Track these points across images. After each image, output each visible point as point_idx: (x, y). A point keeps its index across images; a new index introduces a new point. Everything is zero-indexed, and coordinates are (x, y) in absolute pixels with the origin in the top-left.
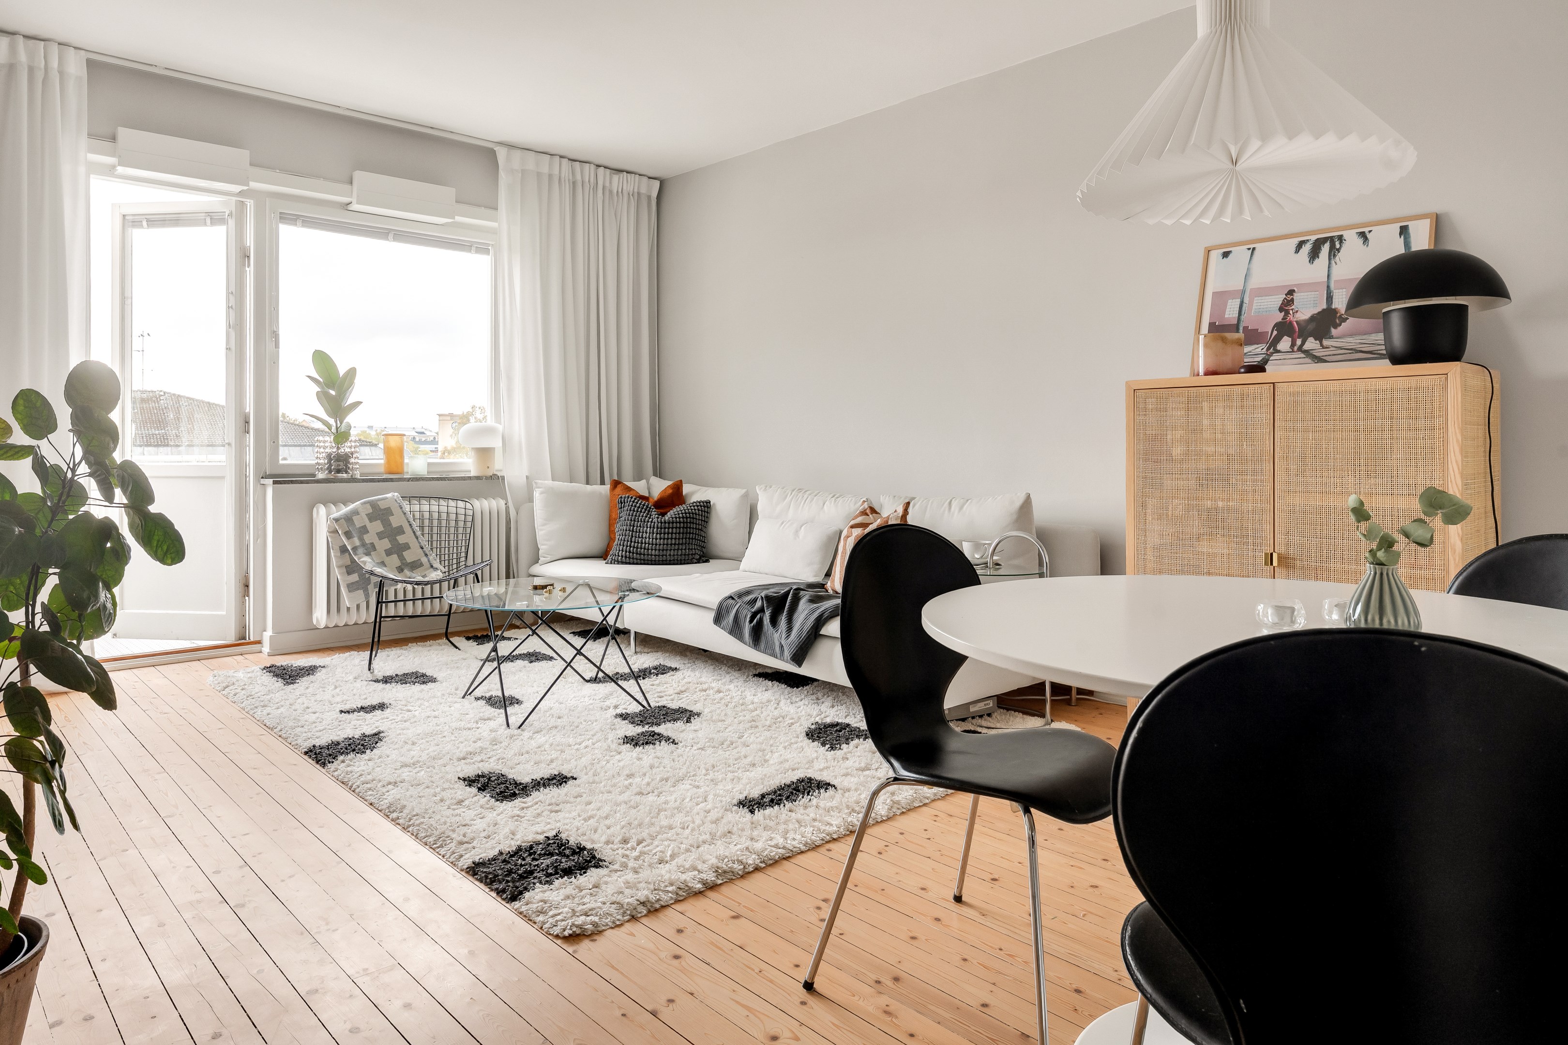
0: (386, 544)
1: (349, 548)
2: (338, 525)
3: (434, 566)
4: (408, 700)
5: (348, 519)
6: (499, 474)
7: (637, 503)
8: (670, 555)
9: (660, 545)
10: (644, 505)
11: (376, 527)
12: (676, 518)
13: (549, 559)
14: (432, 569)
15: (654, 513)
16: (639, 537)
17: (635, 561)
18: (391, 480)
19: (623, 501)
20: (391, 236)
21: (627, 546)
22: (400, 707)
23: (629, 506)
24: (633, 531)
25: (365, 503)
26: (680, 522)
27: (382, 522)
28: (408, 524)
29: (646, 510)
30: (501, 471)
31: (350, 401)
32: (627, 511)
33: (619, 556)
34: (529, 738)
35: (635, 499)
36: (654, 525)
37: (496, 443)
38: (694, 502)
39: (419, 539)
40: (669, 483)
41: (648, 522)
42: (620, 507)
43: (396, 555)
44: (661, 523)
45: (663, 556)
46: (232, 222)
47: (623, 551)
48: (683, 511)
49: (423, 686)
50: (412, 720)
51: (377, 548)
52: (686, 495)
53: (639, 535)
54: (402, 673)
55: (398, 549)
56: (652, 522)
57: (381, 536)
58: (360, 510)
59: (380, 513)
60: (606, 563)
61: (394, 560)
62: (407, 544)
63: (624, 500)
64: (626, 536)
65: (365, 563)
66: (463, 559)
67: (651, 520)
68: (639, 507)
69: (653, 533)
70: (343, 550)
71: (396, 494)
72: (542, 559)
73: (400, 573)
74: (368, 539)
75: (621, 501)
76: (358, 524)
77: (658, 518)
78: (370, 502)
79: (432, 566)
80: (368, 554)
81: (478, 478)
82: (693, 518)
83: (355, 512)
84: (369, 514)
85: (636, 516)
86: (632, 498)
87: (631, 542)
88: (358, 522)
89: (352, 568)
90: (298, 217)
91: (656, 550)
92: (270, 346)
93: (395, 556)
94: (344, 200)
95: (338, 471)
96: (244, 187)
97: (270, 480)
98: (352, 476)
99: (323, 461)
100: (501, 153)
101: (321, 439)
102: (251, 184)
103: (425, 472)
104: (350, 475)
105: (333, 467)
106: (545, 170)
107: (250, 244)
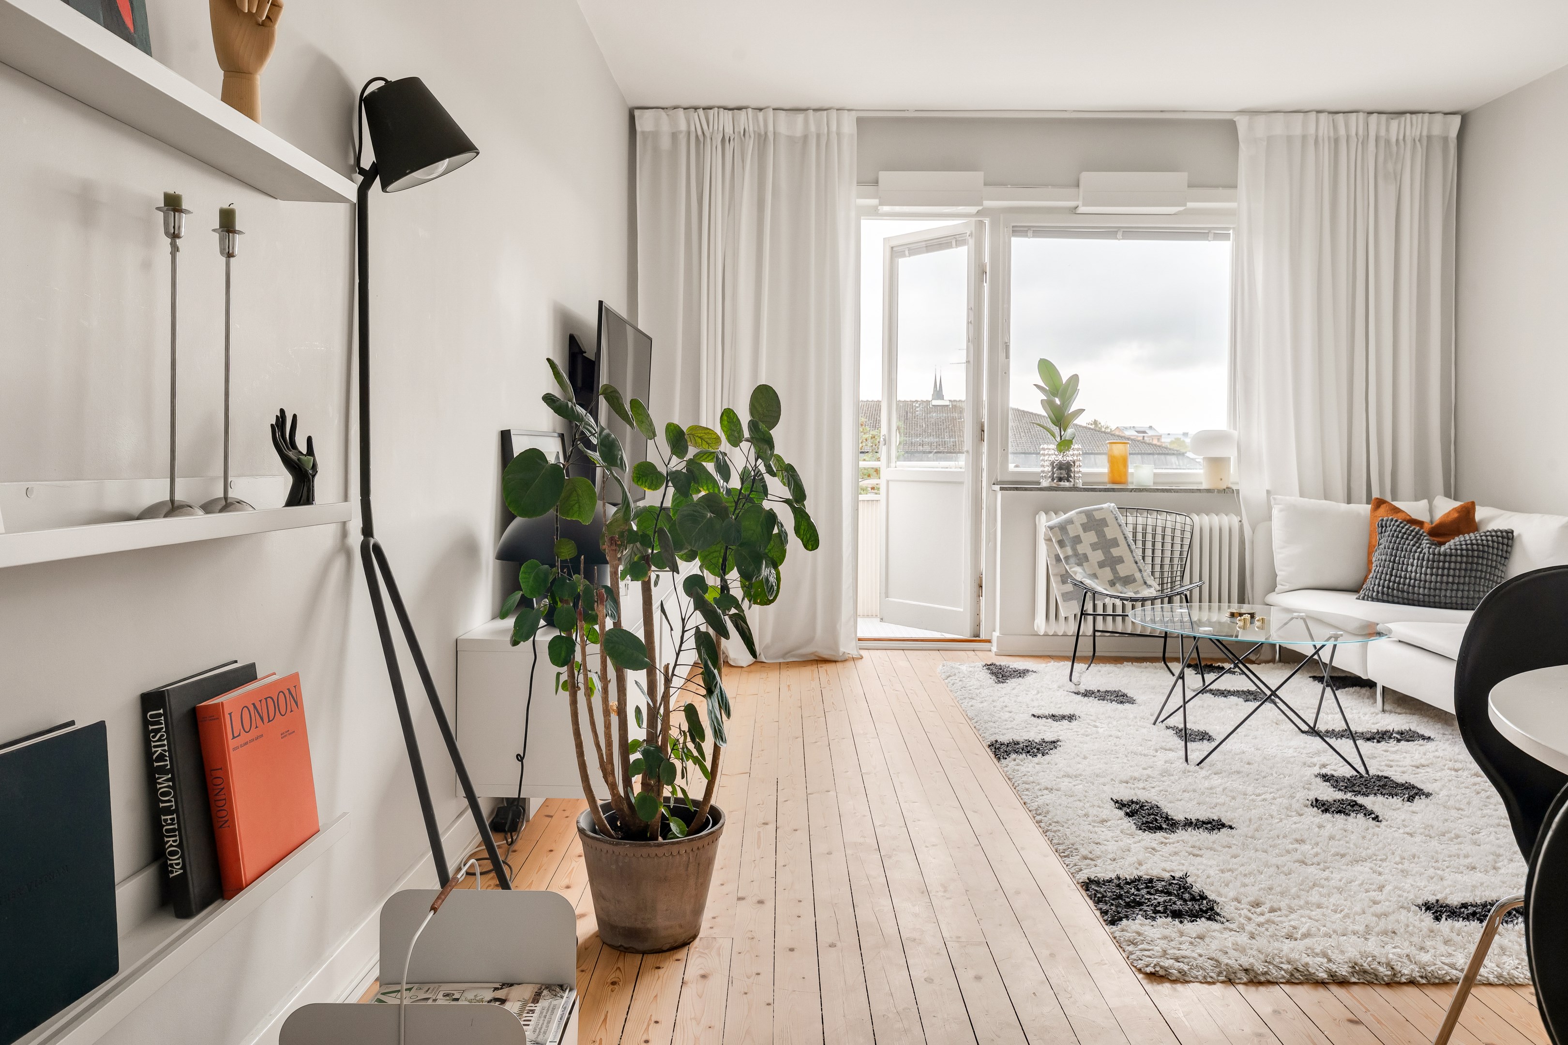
0: (1099, 555)
1: (1062, 557)
2: (1053, 533)
3: (1149, 582)
4: (1099, 716)
5: (1062, 528)
6: (1234, 487)
7: (1403, 528)
8: (1445, 596)
9: (1431, 582)
10: (1412, 531)
11: (1090, 537)
12: (1456, 549)
13: (1287, 588)
14: (1145, 586)
15: (1425, 543)
16: (1402, 570)
17: (1396, 600)
18: (1113, 490)
19: (1384, 525)
20: (1120, 235)
21: (1385, 580)
22: (1088, 721)
23: (1391, 531)
24: (1394, 562)
25: (1080, 512)
26: (1462, 556)
27: (1096, 533)
28: (1122, 537)
29: (1414, 537)
30: (1237, 483)
31: (1073, 408)
32: (1389, 536)
33: (1373, 591)
34: (1203, 777)
35: (1401, 523)
36: (1424, 556)
37: (1231, 453)
38: (1488, 531)
39: (1134, 553)
40: (1457, 504)
41: (1416, 552)
42: (1380, 531)
43: (1109, 568)
44: (1434, 554)
45: (1434, 596)
46: (971, 242)
47: (1379, 585)
48: (1469, 542)
49: (1119, 705)
50: (1094, 736)
51: (1089, 559)
52: (1481, 521)
53: (1402, 567)
54: (1104, 690)
55: (1112, 562)
56: (1421, 552)
57: (1094, 546)
58: (1075, 519)
59: (1094, 524)
60: (1357, 599)
61: (1107, 573)
62: (1121, 557)
63: (1386, 524)
64: (1384, 567)
65: (1075, 573)
66: (1178, 578)
67: (1419, 550)
68: (1405, 533)
69: (1422, 567)
70: (1058, 559)
71: (1113, 504)
72: (1279, 588)
73: (1111, 586)
74: (1081, 549)
75: (1382, 524)
76: (1072, 534)
77: (1430, 548)
78: (1085, 512)
79: (1145, 583)
80: (1080, 564)
81: (1208, 491)
82: (1484, 551)
83: (1070, 521)
84: (1083, 524)
85: (1399, 543)
86: (1396, 521)
87: (1391, 575)
88: (1072, 531)
89: (1065, 578)
90: (1029, 227)
91: (1425, 588)
92: (1002, 355)
93: (1108, 569)
94: (1072, 204)
95: (1060, 479)
96: (980, 208)
97: (999, 486)
98: (1074, 485)
99: (1046, 469)
100: (1242, 123)
101: (1045, 446)
102: (987, 203)
103: (1152, 484)
104: (1072, 484)
105: (1055, 475)
106: (1298, 131)
107: (987, 260)
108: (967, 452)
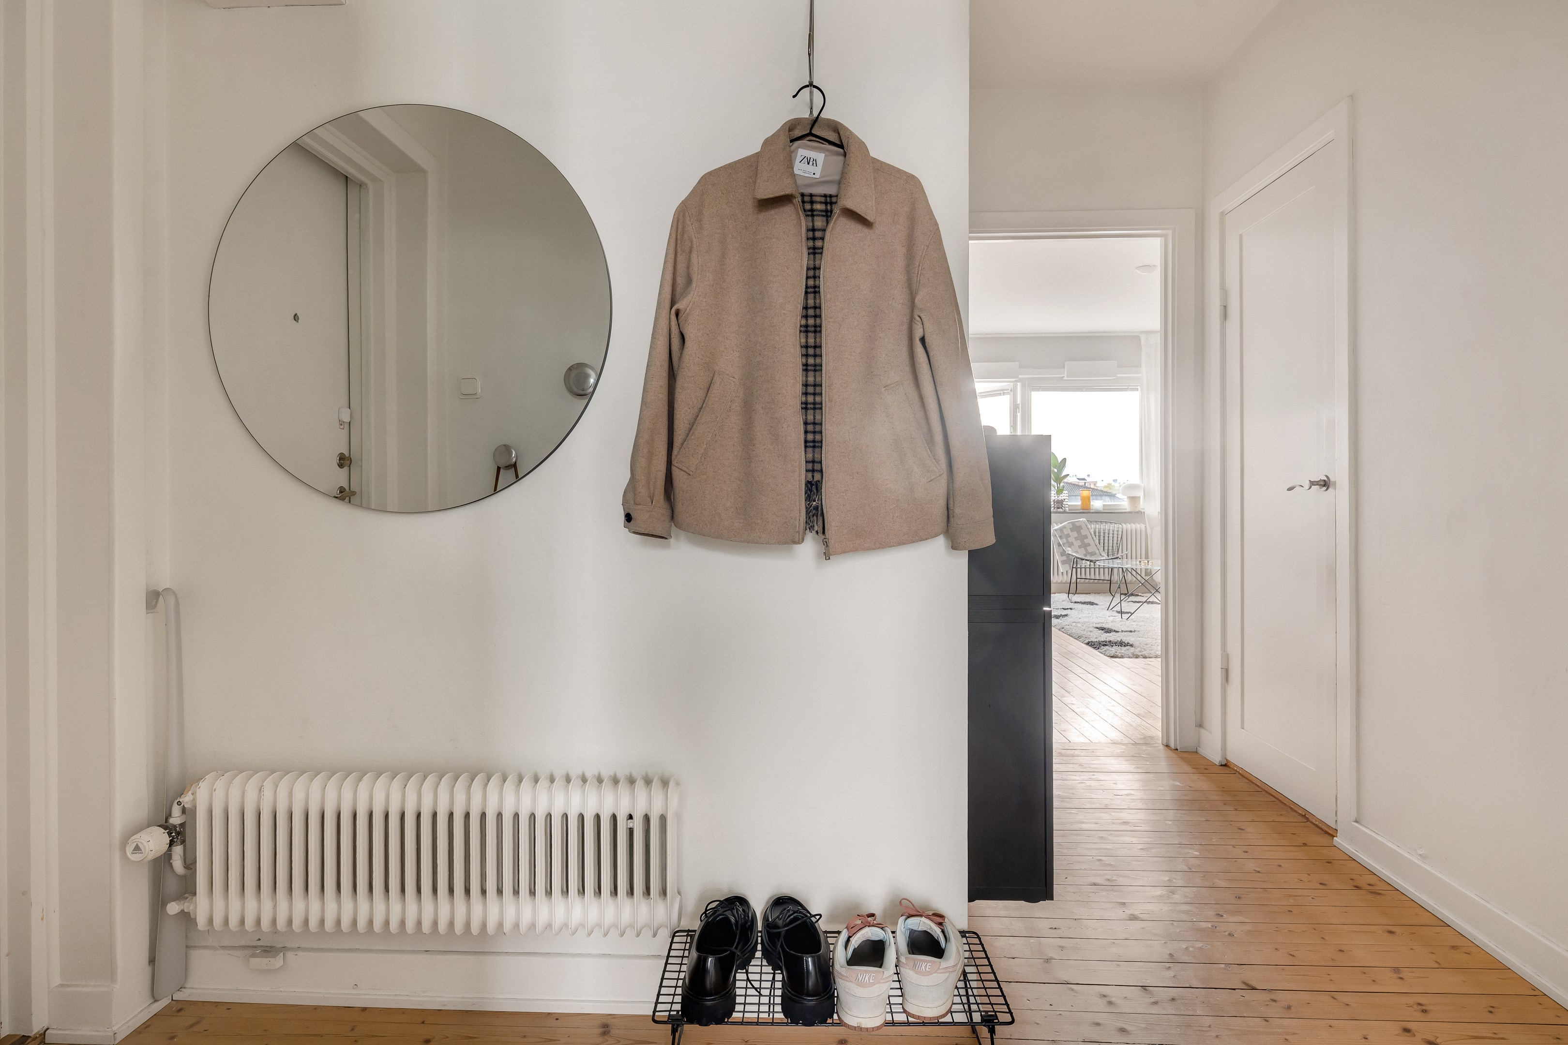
0: (1079, 543)
1: (1061, 543)
2: (1056, 532)
3: (1102, 555)
5: (1061, 530)
6: (1142, 511)
11: (1075, 534)
18: (1084, 513)
20: (1084, 390)
25: (1069, 523)
27: (1077, 532)
28: (1089, 534)
30: (1144, 509)
31: (1064, 474)
37: (1141, 494)
39: (1095, 540)
46: (1011, 394)
51: (1074, 544)
54: (1084, 601)
55: (1085, 546)
57: (1076, 539)
58: (1067, 526)
59: (1076, 528)
61: (1083, 551)
62: (1088, 543)
65: (1068, 550)
66: (1117, 552)
70: (1059, 544)
71: (1084, 519)
74: (1070, 540)
78: (1071, 523)
80: (1070, 547)
81: (1130, 512)
83: (1064, 527)
84: (1071, 528)
88: (1066, 532)
89: (1063, 553)
90: (1040, 387)
93: (1083, 549)
94: (1061, 375)
95: (1058, 508)
99: (1052, 502)
100: (1143, 337)
103: (1102, 509)
104: (1064, 509)
105: (1056, 505)
107: (1019, 402)
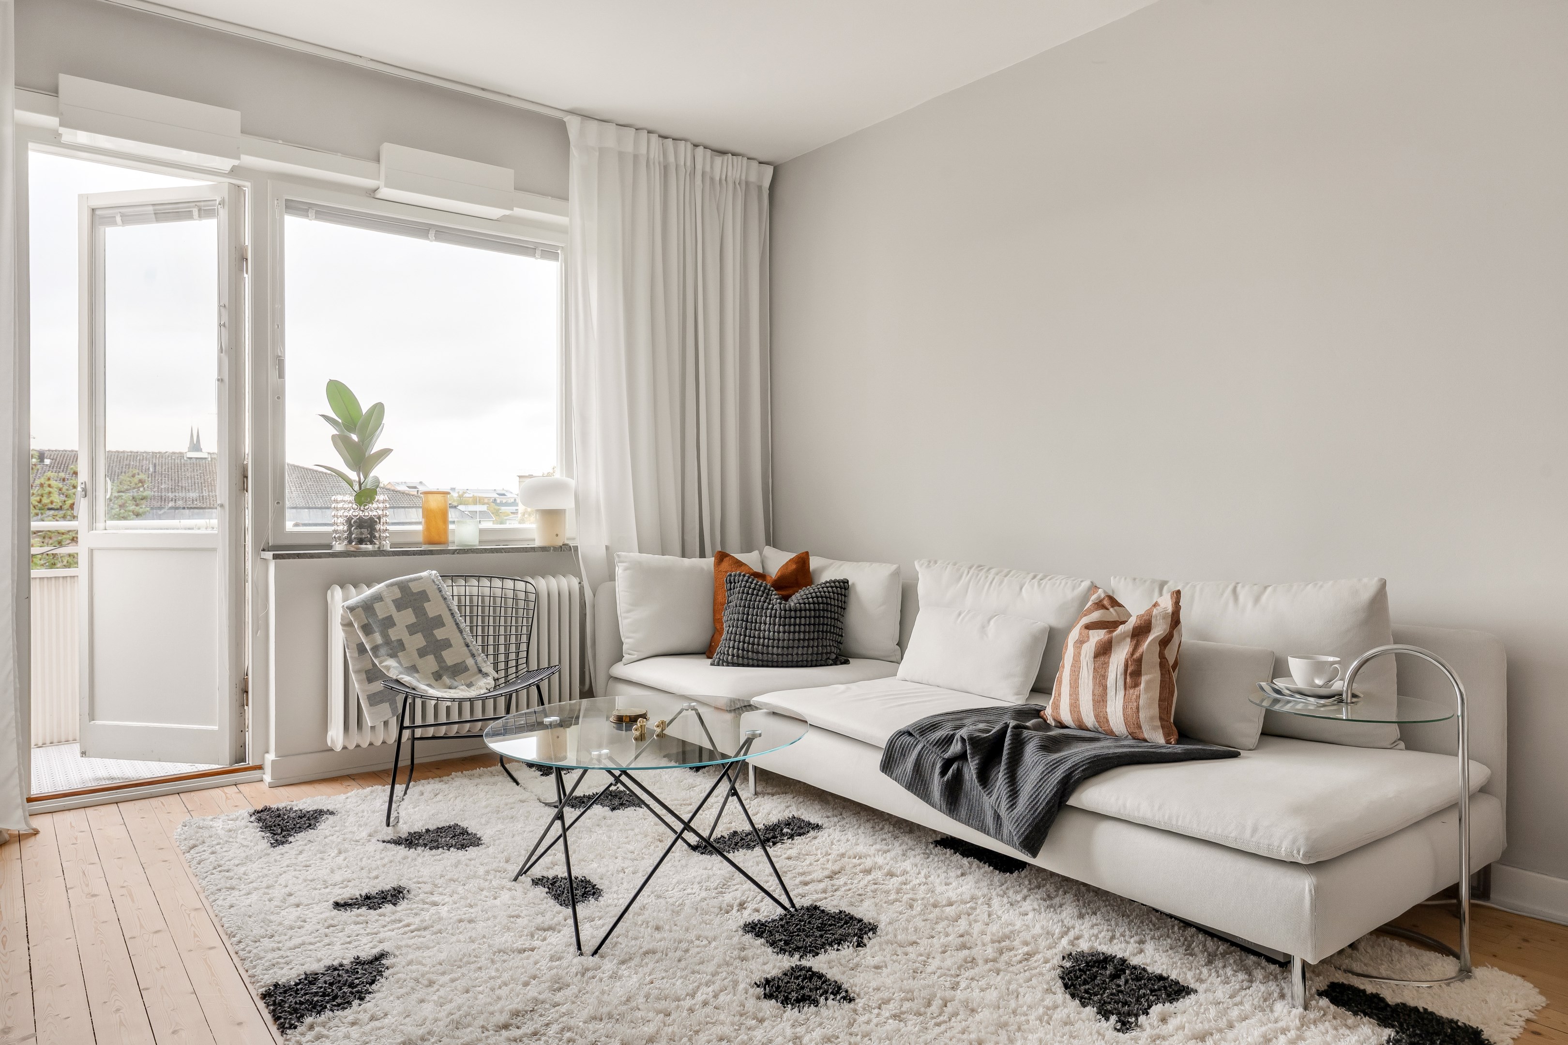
0: (419, 640)
1: (368, 647)
2: (354, 616)
3: (484, 670)
4: (436, 883)
5: (368, 607)
6: (572, 546)
7: (751, 583)
8: (797, 654)
9: (784, 640)
10: (761, 586)
11: (407, 617)
12: (805, 604)
13: (635, 656)
14: (480, 675)
15: (775, 597)
16: (755, 629)
17: (751, 662)
18: (431, 552)
19: (732, 581)
20: (432, 234)
21: (739, 642)
22: (423, 896)
23: (740, 587)
24: (747, 621)
25: (392, 585)
26: (810, 610)
27: (414, 610)
28: (449, 613)
29: (763, 592)
30: (574, 539)
31: (377, 447)
32: (739, 593)
33: (728, 654)
34: (611, 977)
35: (749, 578)
36: (776, 613)
37: (567, 504)
38: (827, 582)
39: (464, 633)
40: (792, 555)
41: (767, 609)
42: (729, 588)
43: (432, 656)
44: (785, 610)
45: (787, 655)
46: (223, 213)
47: (733, 648)
48: (814, 595)
49: (461, 853)
50: (437, 927)
51: (406, 646)
52: (815, 571)
53: (755, 626)
54: (433, 828)
55: (436, 647)
56: (772, 609)
57: (412, 629)
58: (385, 594)
59: (411, 599)
60: (712, 664)
61: (430, 663)
62: (448, 640)
63: (734, 579)
64: (738, 627)
65: (388, 668)
66: (523, 660)
67: (770, 606)
68: (754, 589)
69: (775, 625)
70: (361, 649)
71: (434, 572)
72: (626, 657)
73: (436, 680)
74: (394, 634)
75: (730, 580)
76: (381, 614)
77: (780, 603)
78: (398, 584)
79: (480, 671)
80: (393, 655)
81: (543, 549)
82: (827, 604)
83: (378, 598)
84: (396, 600)
85: (750, 600)
86: (744, 576)
87: (745, 636)
88: (381, 611)
89: (372, 674)
90: (311, 206)
91: (778, 647)
92: (273, 374)
93: (431, 658)
94: (370, 183)
95: (361, 541)
96: (236, 162)
97: (272, 553)
98: (379, 548)
99: (341, 528)
100: (573, 125)
101: (339, 498)
102: (248, 160)
103: (477, 543)
104: (377, 546)
105: (353, 536)
106: (629, 148)
107: (248, 242)
108: (222, 506)
